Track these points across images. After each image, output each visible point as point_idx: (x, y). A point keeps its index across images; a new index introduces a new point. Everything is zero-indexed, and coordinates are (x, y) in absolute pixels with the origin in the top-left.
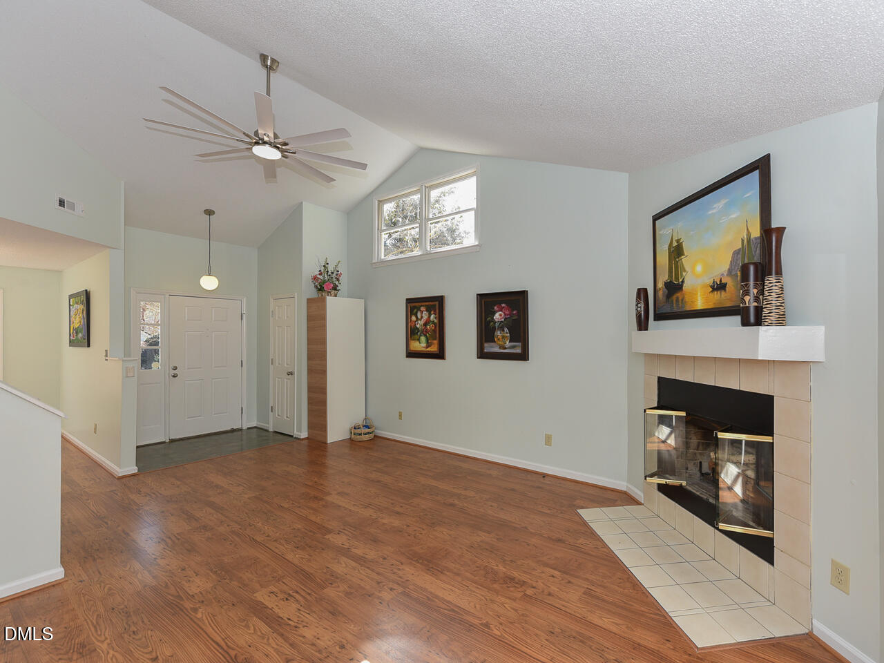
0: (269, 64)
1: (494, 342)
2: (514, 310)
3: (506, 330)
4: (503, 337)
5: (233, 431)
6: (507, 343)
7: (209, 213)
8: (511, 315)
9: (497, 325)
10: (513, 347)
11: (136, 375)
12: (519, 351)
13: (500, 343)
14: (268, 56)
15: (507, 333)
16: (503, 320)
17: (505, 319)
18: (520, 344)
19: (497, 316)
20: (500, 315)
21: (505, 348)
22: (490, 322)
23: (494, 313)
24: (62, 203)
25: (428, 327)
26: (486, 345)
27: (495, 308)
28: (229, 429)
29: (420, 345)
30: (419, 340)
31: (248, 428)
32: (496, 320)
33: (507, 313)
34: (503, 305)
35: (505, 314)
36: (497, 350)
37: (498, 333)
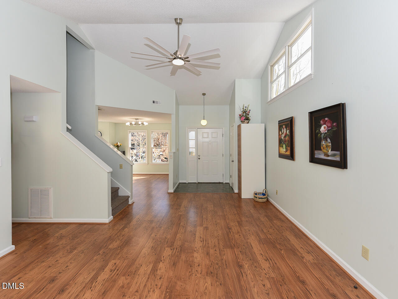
0: (178, 22)
1: (321, 150)
2: (333, 123)
3: (329, 140)
4: (327, 146)
5: (220, 183)
6: (330, 151)
7: (204, 94)
8: (332, 127)
9: (322, 135)
10: (334, 155)
11: (173, 158)
12: (338, 159)
13: (325, 151)
14: (178, 18)
15: (329, 143)
16: (326, 132)
17: (328, 130)
18: (338, 153)
19: (323, 129)
20: (325, 128)
21: (328, 156)
22: (318, 133)
23: (320, 126)
24: (154, 102)
25: (286, 138)
26: (316, 152)
27: (321, 122)
28: (218, 182)
29: (283, 150)
30: (283, 147)
31: (226, 183)
32: (322, 132)
33: (329, 125)
34: (326, 119)
35: (328, 127)
36: (322, 157)
37: (323, 142)
